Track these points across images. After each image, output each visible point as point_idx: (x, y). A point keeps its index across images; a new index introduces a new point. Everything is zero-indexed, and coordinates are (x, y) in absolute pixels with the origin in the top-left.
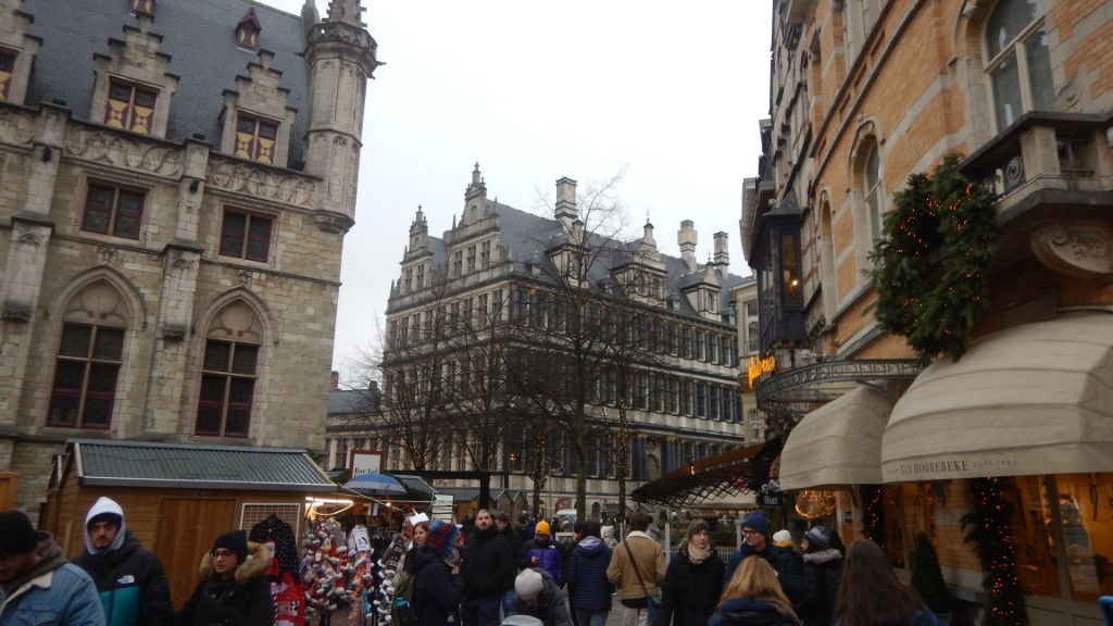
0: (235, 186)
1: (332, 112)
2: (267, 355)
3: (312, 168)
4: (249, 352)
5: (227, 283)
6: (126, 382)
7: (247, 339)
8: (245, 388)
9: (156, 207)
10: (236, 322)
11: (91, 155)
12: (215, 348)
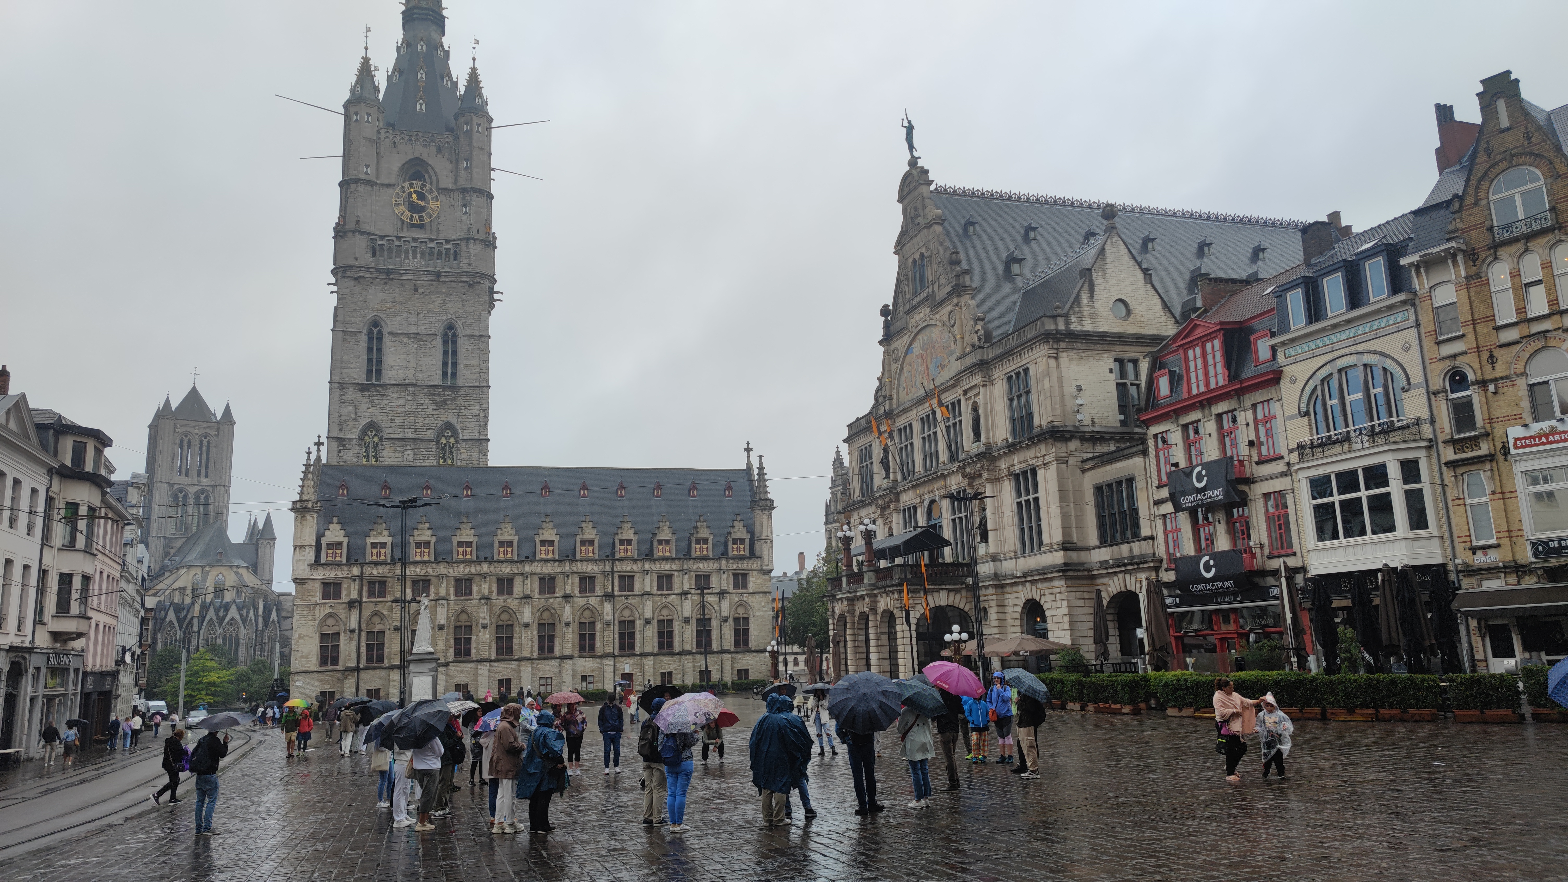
0: (735, 567)
1: (761, 533)
2: (751, 620)
3: (757, 553)
4: (746, 620)
5: (737, 599)
6: (715, 634)
7: (745, 616)
8: (746, 632)
9: (714, 580)
10: (741, 611)
11: (695, 567)
12: (736, 620)
